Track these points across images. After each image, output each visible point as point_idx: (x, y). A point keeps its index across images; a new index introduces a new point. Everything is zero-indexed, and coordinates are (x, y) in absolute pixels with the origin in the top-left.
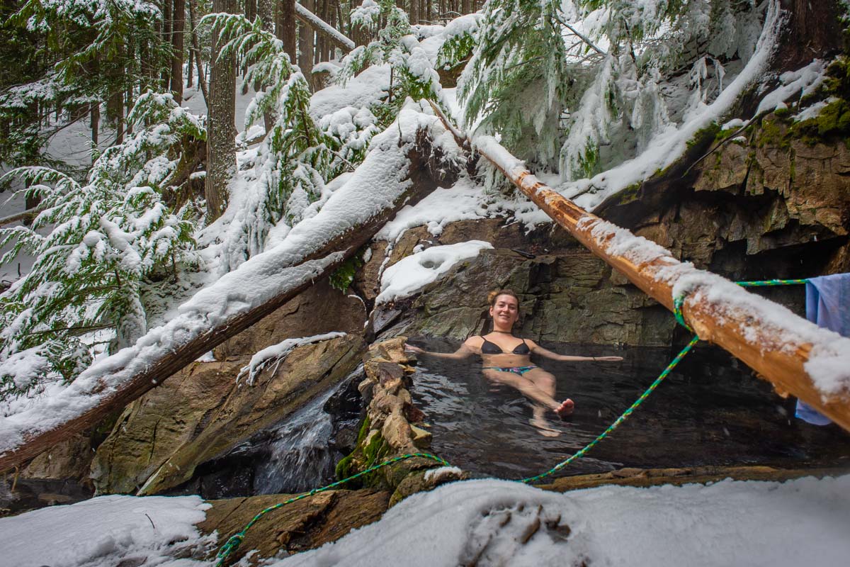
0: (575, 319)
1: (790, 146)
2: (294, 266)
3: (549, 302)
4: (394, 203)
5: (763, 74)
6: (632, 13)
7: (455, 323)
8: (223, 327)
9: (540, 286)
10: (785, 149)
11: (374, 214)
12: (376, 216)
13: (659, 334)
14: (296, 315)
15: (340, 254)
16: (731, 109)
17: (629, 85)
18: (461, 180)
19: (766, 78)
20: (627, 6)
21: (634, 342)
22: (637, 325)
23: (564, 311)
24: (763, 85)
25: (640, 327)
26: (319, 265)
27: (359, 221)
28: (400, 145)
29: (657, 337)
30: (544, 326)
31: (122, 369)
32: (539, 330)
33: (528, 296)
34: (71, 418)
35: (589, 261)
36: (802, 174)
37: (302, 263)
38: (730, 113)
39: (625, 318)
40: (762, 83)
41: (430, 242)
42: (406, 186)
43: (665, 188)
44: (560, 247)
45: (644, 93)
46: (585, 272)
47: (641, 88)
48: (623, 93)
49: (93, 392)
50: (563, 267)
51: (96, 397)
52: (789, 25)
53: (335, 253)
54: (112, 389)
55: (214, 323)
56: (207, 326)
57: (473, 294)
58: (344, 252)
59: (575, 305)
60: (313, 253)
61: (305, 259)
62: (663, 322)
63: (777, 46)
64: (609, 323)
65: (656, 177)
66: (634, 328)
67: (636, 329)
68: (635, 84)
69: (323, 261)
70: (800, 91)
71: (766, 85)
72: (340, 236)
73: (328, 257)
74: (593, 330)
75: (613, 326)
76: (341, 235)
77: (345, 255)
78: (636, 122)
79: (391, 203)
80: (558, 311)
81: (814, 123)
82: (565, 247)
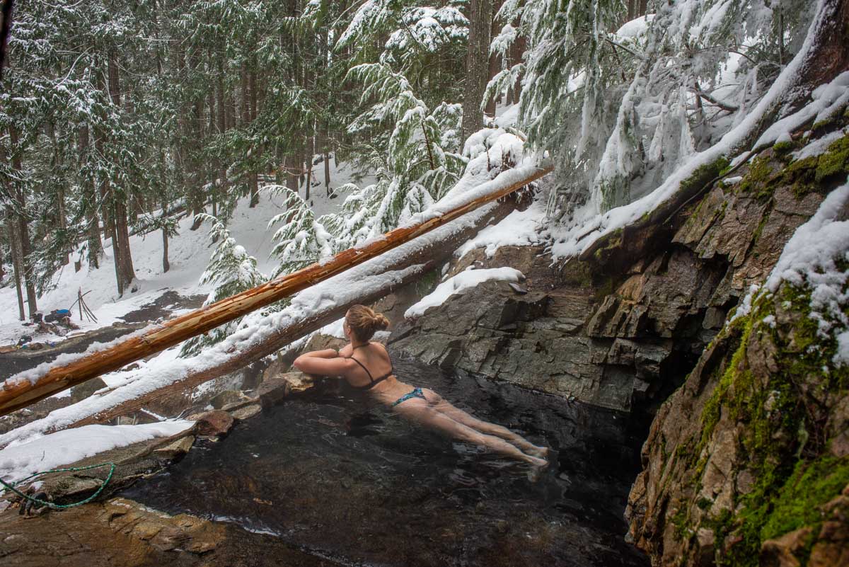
0: (535, 363)
1: (771, 195)
2: (377, 274)
3: (517, 341)
4: (476, 223)
5: (789, 90)
6: (670, 23)
7: (428, 347)
8: (313, 318)
9: (517, 324)
10: (763, 199)
11: (454, 233)
12: (457, 235)
13: (618, 395)
14: (391, 312)
15: (419, 267)
16: (747, 139)
17: (652, 110)
18: (534, 203)
19: (793, 96)
20: (667, 14)
21: (587, 398)
22: (594, 381)
23: (528, 353)
24: (787, 105)
25: (597, 384)
26: (398, 275)
27: (438, 239)
28: (489, 169)
29: (615, 398)
30: (504, 364)
31: (247, 339)
32: (498, 367)
33: (497, 332)
34: (213, 366)
35: (577, 304)
36: (771, 236)
37: (384, 272)
38: (744, 144)
39: (584, 371)
40: (786, 102)
41: (482, 264)
42: (491, 207)
43: (649, 235)
44: (565, 284)
45: (669, 118)
46: (571, 315)
47: (665, 113)
48: (642, 120)
49: (228, 352)
50: (552, 306)
51: (229, 355)
52: (835, 16)
53: (415, 266)
54: (238, 352)
55: (308, 313)
56: (303, 316)
57: (455, 323)
58: (424, 265)
59: (540, 348)
60: (393, 265)
61: (386, 270)
62: (625, 384)
63: (813, 48)
64: (566, 373)
65: (642, 221)
66: (590, 384)
67: (592, 386)
68: (660, 108)
69: (402, 272)
70: (815, 117)
71: (791, 105)
72: (419, 252)
73: (407, 269)
74: (549, 378)
75: (569, 377)
76: (420, 250)
77: (424, 268)
78: (653, 153)
79: (473, 223)
80: (521, 351)
81: (812, 164)
82: (569, 285)
